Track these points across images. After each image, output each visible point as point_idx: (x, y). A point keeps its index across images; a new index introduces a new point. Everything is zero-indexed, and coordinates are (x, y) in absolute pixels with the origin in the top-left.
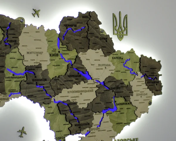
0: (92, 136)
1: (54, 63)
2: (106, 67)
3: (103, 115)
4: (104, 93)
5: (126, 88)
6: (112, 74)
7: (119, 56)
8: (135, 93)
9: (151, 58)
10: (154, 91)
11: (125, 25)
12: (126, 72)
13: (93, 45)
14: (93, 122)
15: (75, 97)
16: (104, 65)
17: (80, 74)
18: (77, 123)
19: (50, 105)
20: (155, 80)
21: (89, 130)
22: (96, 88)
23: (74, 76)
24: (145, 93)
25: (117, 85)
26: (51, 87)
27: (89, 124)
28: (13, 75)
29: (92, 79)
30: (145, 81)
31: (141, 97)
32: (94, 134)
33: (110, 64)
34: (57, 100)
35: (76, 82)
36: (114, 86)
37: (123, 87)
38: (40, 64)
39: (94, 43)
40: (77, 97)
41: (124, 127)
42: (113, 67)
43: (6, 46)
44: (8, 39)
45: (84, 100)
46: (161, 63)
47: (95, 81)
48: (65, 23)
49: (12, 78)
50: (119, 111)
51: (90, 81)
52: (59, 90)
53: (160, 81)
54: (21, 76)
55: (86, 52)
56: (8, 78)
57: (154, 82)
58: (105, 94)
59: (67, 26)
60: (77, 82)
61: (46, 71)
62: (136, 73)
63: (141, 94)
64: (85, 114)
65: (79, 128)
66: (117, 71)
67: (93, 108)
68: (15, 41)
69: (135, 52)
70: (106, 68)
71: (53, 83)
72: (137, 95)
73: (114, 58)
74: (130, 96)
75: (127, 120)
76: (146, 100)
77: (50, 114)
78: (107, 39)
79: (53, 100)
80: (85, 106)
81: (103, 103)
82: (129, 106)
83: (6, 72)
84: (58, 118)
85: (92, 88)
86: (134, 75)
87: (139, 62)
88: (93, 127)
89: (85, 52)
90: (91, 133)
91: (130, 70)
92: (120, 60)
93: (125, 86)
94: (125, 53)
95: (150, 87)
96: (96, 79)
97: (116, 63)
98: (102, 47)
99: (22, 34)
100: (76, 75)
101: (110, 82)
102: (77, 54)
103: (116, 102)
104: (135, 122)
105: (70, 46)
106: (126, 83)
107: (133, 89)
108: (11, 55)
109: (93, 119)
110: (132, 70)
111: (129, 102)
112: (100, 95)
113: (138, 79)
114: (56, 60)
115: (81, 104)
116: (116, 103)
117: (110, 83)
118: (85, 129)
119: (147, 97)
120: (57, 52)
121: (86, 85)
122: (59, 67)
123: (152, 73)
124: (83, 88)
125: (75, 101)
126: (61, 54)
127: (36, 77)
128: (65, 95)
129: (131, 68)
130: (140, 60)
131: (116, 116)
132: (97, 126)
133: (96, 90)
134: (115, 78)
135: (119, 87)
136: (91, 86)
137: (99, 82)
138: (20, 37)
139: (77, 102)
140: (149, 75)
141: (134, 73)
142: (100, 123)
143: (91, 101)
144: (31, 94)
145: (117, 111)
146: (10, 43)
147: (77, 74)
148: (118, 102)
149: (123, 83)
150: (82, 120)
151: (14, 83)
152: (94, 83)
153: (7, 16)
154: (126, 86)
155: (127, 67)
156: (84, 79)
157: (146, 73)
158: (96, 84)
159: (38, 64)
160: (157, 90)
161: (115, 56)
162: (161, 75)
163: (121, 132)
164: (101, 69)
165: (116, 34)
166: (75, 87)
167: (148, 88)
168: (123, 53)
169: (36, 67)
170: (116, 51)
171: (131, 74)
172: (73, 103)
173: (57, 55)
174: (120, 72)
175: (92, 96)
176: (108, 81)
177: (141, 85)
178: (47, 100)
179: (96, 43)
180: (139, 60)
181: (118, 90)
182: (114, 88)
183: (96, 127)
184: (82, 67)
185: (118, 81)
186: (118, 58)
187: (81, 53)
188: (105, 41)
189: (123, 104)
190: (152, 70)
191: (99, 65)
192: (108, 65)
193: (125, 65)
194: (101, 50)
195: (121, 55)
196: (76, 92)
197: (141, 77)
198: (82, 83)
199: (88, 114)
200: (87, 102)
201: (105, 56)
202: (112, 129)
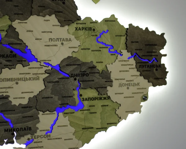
0: (37, 147)
2: (64, 42)
3: (58, 116)
4: (58, 82)
5: (99, 75)
6: (74, 53)
7: (89, 25)
8: (115, 83)
9: (147, 28)
10: (151, 79)
12: (100, 51)
13: (39, 8)
14: (38, 125)
15: (5, 88)
16: (59, 40)
17: (14, 53)
20: (155, 62)
21: (30, 138)
22: (44, 75)
23: (3, 56)
24: (136, 81)
25: (83, 70)
27: (30, 129)
29: (36, 60)
30: (135, 64)
31: (128, 88)
32: (40, 145)
33: (70, 39)
35: (8, 65)
36: (77, 72)
37: (95, 73)
39: (41, 7)
40: (9, 88)
41: (97, 133)
42: (76, 43)
45: (22, 93)
46: (165, 36)
47: (42, 64)
50: (88, 110)
51: (33, 64)
53: (164, 65)
55: (27, 19)
57: (153, 66)
58: (61, 83)
60: (10, 65)
62: (118, 52)
63: (129, 85)
64: (23, 113)
65: (13, 134)
69: (118, 20)
70: (62, 44)
72: (119, 86)
73: (78, 29)
74: (106, 87)
76: (137, 93)
80: (25, 102)
81: (56, 98)
82: (106, 102)
85: (37, 74)
86: (116, 55)
87: (126, 36)
88: (39, 133)
89: (24, 20)
90: (35, 142)
91: (109, 47)
92: (90, 32)
93: (98, 72)
94: (99, 22)
95: (143, 73)
96: (45, 61)
97: (83, 37)
98: (56, 12)
100: (7, 55)
101: (71, 65)
102: (9, 23)
103: (81, 95)
104: (116, 126)
106: (100, 67)
107: (113, 77)
109: (39, 122)
110: (112, 47)
111: (104, 96)
112: (51, 85)
113: (122, 61)
115: (16, 98)
116: (81, 98)
117: (69, 67)
118: (24, 136)
119: (138, 89)
121: (26, 70)
123: (148, 52)
124: (20, 74)
125: (5, 94)
129: (109, 44)
130: (127, 31)
131: (82, 116)
132: (46, 132)
133: (44, 78)
134: (79, 60)
135: (88, 74)
136: (35, 71)
137: (51, 65)
139: (9, 96)
140: (143, 56)
141: (116, 52)
142: (52, 128)
143: (36, 93)
145: (84, 110)
147: (9, 53)
148: (85, 96)
149: (94, 67)
150: (16, 123)
152: (40, 66)
154: (101, 72)
155: (102, 43)
156: (22, 61)
157: (138, 52)
158: (45, 69)
160: (157, 79)
161: (81, 26)
162: (165, 55)
163: (90, 141)
164: (53, 46)
167: (141, 75)
168: (96, 22)
170: (82, 18)
171: (110, 54)
172: (2, 97)
174: (90, 51)
175: (37, 87)
176: (66, 64)
177: (128, 69)
179: (44, 7)
180: (125, 32)
181: (85, 78)
182: (77, 75)
183: (44, 133)
184: (19, 42)
185: (84, 64)
186: (86, 29)
187: (17, 21)
188: (60, 2)
189: (95, 99)
190: (148, 47)
191: (51, 39)
192: (67, 40)
193: (99, 40)
194: (54, 16)
195: (92, 24)
196: (8, 80)
197: (129, 58)
198: (19, 66)
199: (29, 114)
200: (27, 96)
201: (62, 26)
202: (74, 137)
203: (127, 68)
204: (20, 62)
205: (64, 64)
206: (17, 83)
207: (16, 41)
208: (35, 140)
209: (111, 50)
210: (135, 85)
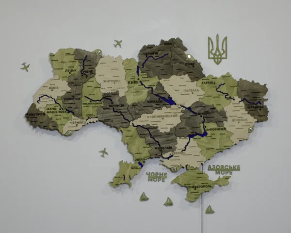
0: (176, 160)
1: (132, 90)
3: (190, 140)
5: (218, 114)
6: (200, 99)
7: (210, 80)
8: (229, 119)
9: (253, 81)
10: (256, 116)
11: (224, 48)
12: (219, 97)
13: (177, 71)
14: (176, 146)
15: (155, 122)
16: (191, 91)
17: (161, 100)
18: (158, 146)
19: (128, 129)
20: (259, 105)
21: (171, 153)
22: (180, 113)
23: (154, 102)
24: (244, 118)
25: (206, 111)
26: (128, 113)
27: (171, 148)
28: (91, 102)
29: (175, 104)
30: (244, 106)
31: (239, 122)
32: (177, 158)
33: (198, 90)
34: (135, 125)
35: (157, 108)
36: (203, 111)
37: (215, 112)
38: (118, 91)
39: (179, 69)
40: (158, 121)
42: (202, 92)
43: (82, 76)
44: (85, 70)
45: (166, 125)
46: (267, 86)
47: (179, 106)
48: (144, 52)
49: (90, 104)
50: (210, 137)
51: (173, 106)
52: (138, 115)
53: (266, 106)
54: (98, 102)
55: (169, 78)
56: (85, 104)
57: (257, 107)
58: (192, 119)
59: (146, 54)
61: (124, 97)
62: (232, 97)
63: (239, 120)
64: (166, 137)
65: (160, 151)
66: (209, 96)
67: (177, 132)
68: (92, 71)
69: (232, 76)
70: (193, 93)
71: (132, 108)
72: (232, 121)
73: (203, 83)
74: (223, 122)
75: (220, 145)
76: (246, 126)
77: (129, 137)
78: (194, 64)
79: (131, 124)
80: (168, 131)
81: (188, 128)
82: (223, 132)
83: (83, 99)
84: (137, 141)
85: (176, 113)
86: (230, 100)
87: (237, 87)
88: (177, 151)
90: (174, 157)
91: (225, 95)
92: (212, 85)
93: (217, 111)
94: (218, 77)
95: (250, 112)
96: (181, 104)
97: (207, 88)
98: (188, 72)
99: (99, 65)
101: (198, 107)
102: (158, 80)
103: (206, 127)
105: (151, 73)
106: (219, 108)
107: (228, 115)
108: (89, 84)
109: (177, 143)
110: (228, 95)
111: (222, 128)
112: (184, 120)
113: (235, 104)
114: (135, 87)
115: (162, 128)
118: (167, 153)
119: (246, 123)
120: (136, 80)
121: (169, 110)
122: (138, 93)
123: (254, 98)
124: (165, 113)
125: (155, 126)
126: (141, 82)
127: (112, 103)
128: (145, 120)
129: (225, 92)
130: (238, 84)
131: (206, 141)
132: (181, 150)
133: (180, 115)
134: (204, 103)
135: (210, 112)
136: (175, 111)
137: (185, 107)
138: (96, 68)
139: (158, 127)
140: (250, 100)
141: (230, 98)
142: (185, 148)
143: (175, 125)
144: (107, 118)
145: (208, 137)
146: (86, 74)
147: (158, 100)
148: (208, 128)
149: (214, 108)
150: (162, 144)
151: (91, 108)
152: (178, 108)
153: (83, 49)
154: (219, 112)
155: (220, 92)
157: (246, 97)
158: (181, 109)
159: (115, 91)
160: (260, 116)
161: (205, 81)
162: (267, 100)
164: (187, 94)
165: (212, 58)
166: (156, 112)
167: (248, 113)
168: (216, 78)
169: (113, 94)
170: (206, 76)
171: (226, 99)
172: (153, 127)
173: (136, 82)
174: (212, 97)
175: (176, 121)
178: (124, 124)
181: (208, 115)
182: (202, 114)
184: (164, 93)
185: (207, 106)
186: (209, 83)
187: (163, 79)
188: (191, 66)
189: (215, 129)
190: (253, 94)
191: (185, 90)
192: (196, 90)
193: (218, 90)
194: (187, 75)
195: (213, 80)
196: (158, 117)
197: (239, 102)
198: (164, 108)
199: (170, 138)
200: (169, 127)
201: (192, 81)
202: (200, 154)
203: (238, 109)
204: (165, 105)
205: (194, 106)
206: (163, 119)
207: (162, 92)
208: (174, 155)
209: (227, 97)
210: (243, 120)
